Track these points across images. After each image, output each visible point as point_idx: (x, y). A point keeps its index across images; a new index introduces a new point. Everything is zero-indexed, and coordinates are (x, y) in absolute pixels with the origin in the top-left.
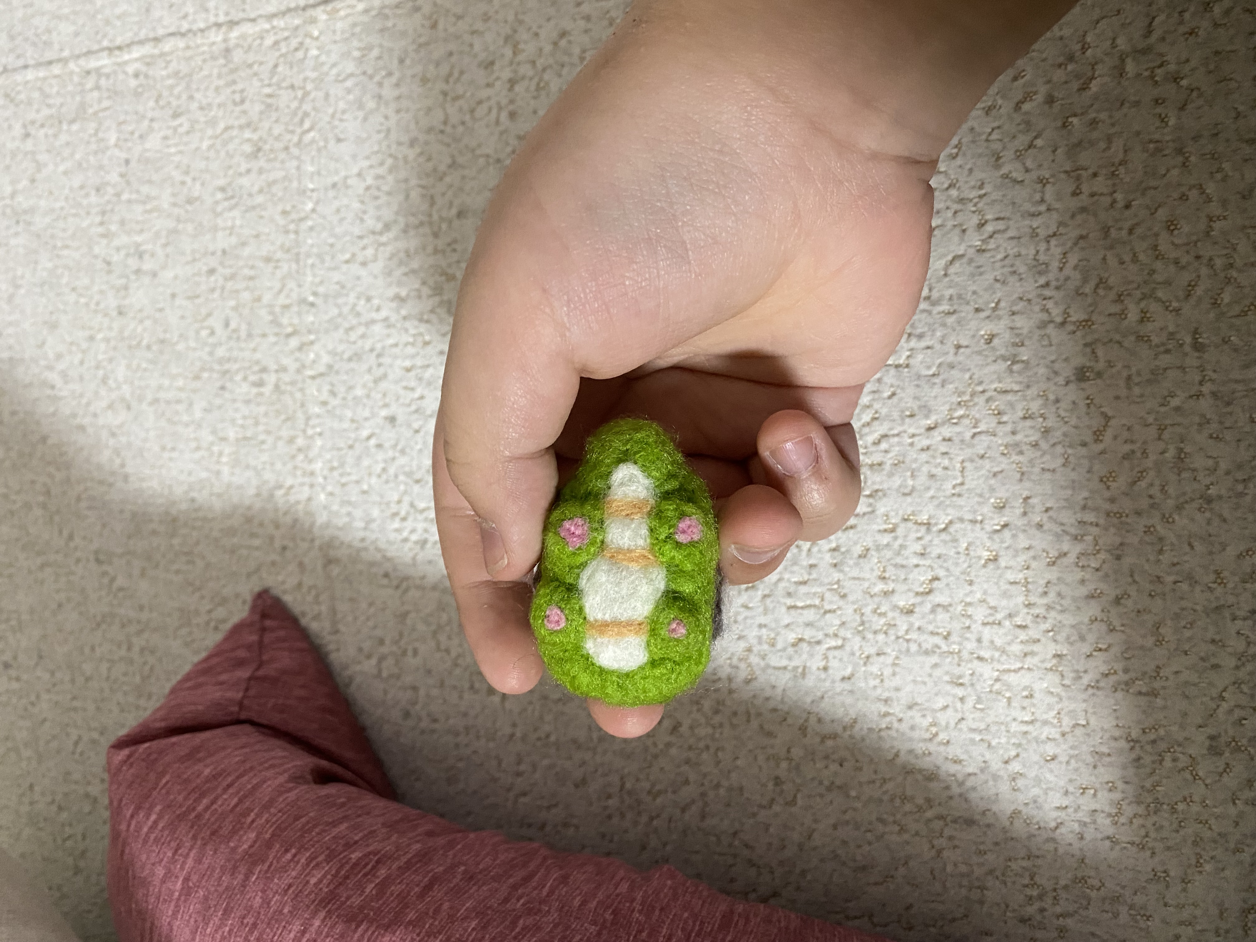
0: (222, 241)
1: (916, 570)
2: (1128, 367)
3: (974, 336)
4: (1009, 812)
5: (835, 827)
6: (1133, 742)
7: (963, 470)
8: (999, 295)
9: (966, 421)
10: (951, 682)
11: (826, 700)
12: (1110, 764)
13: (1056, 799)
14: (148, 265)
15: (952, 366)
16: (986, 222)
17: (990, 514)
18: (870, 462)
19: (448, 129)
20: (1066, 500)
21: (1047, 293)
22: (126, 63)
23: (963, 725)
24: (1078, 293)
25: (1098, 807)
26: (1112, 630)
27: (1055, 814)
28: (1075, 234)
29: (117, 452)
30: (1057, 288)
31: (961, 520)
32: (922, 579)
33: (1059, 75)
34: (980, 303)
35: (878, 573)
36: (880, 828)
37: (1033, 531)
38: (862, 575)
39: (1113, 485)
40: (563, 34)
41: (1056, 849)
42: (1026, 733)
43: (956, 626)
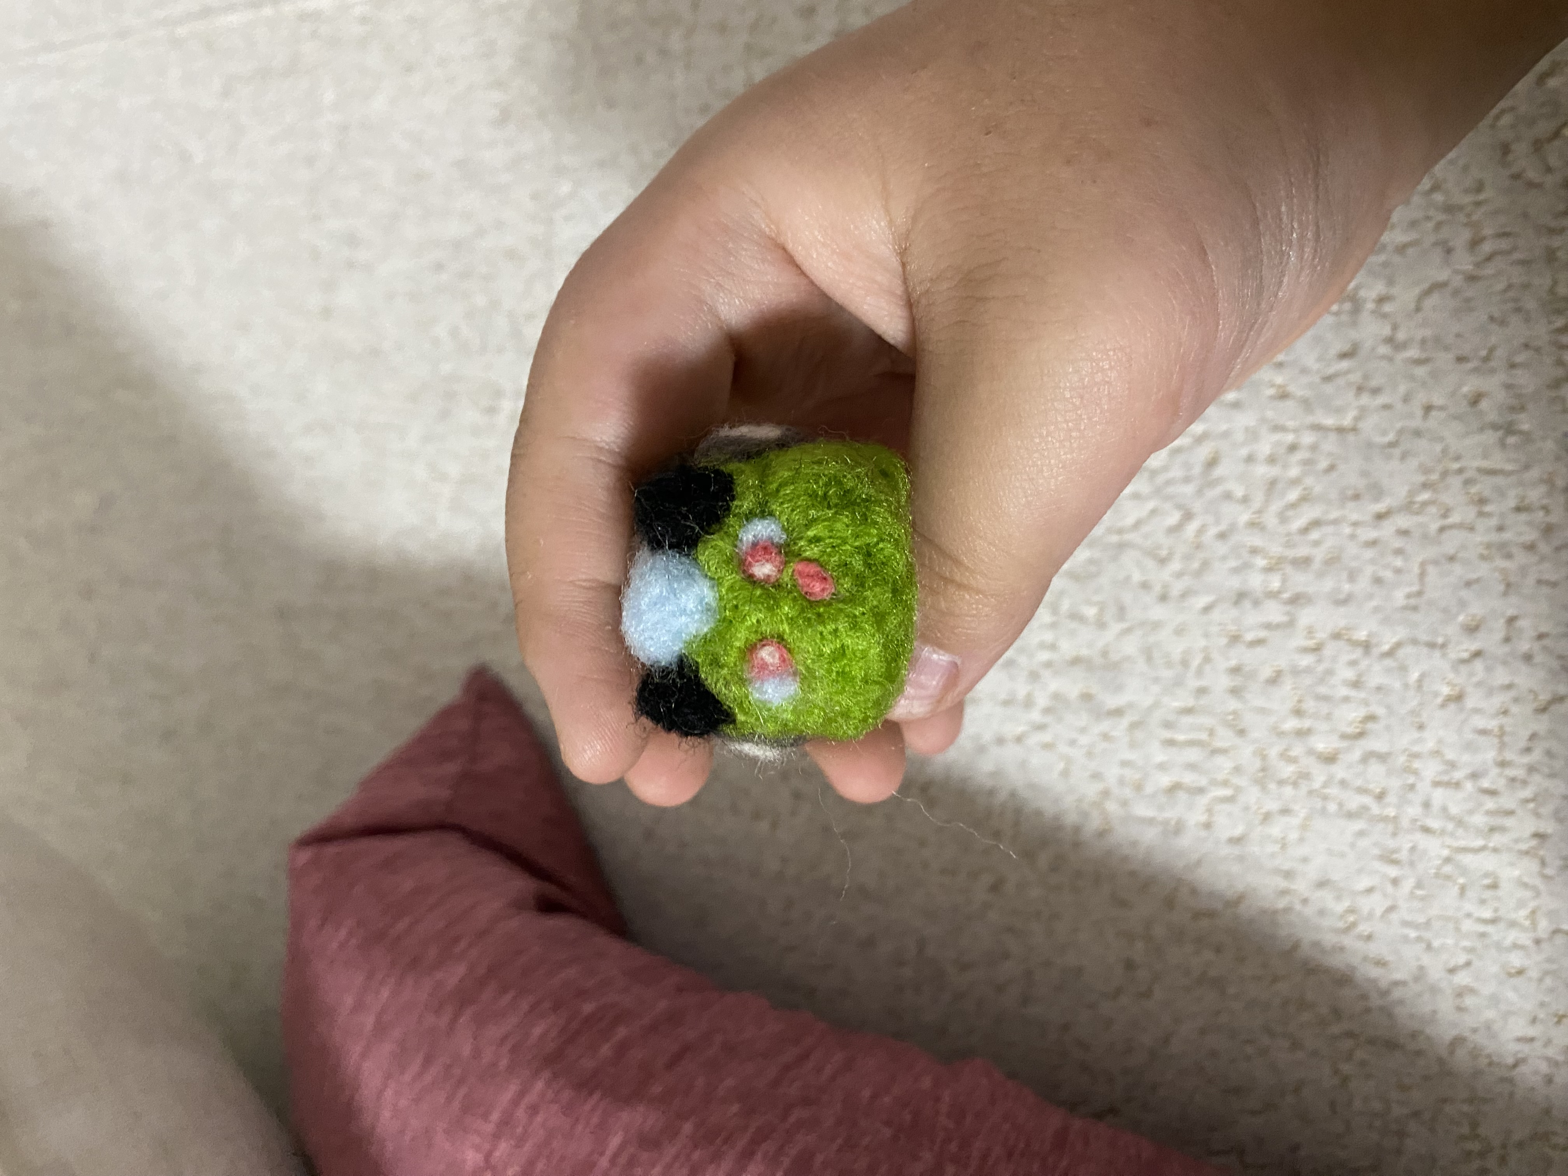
1: (1345, 705)
3: (1451, 395)
4: (1448, 1038)
5: (1203, 1032)
7: (1422, 575)
8: (1493, 340)
9: (1433, 510)
10: (1382, 858)
11: (1205, 866)
13: (1518, 1027)
14: (362, 256)
15: (1417, 433)
16: (1483, 238)
17: (1456, 637)
18: (1292, 556)
23: (1394, 917)
27: (1513, 1047)
31: (1414, 642)
32: (1353, 716)
34: (1465, 349)
35: (1291, 704)
36: (1266, 1040)
37: (1520, 664)
38: (1267, 707)
41: (1512, 1093)
42: (1483, 935)
43: (1395, 784)
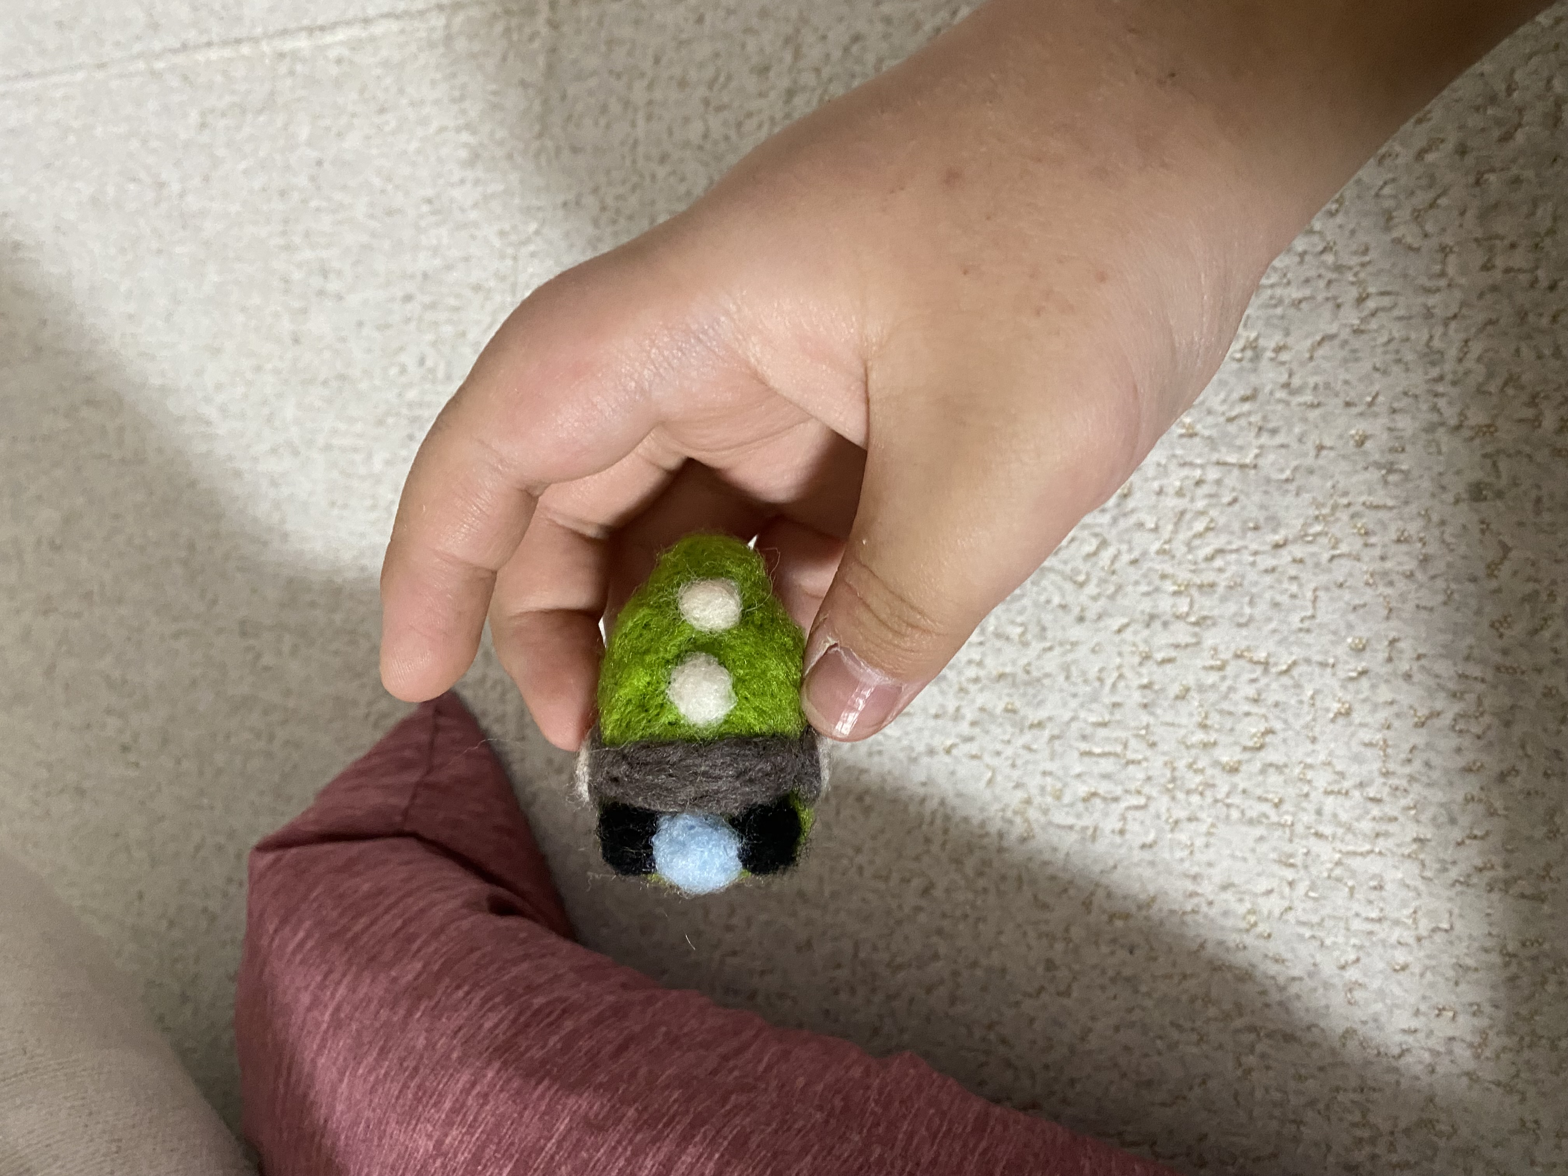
0: (424, 262)
1: (1247, 720)
2: (1538, 487)
3: (1341, 437)
4: (1340, 1031)
5: (1117, 1029)
6: (1509, 957)
7: (1315, 600)
8: (1377, 387)
9: (1324, 540)
10: (1280, 862)
11: (1120, 869)
12: (1478, 982)
13: (1403, 1020)
14: (333, 286)
15: (1310, 471)
16: (1368, 296)
17: (1345, 657)
18: (1199, 582)
19: (708, 146)
20: (1445, 646)
21: (1441, 388)
22: (328, 46)
23: (1290, 917)
24: (1480, 391)
25: (1457, 1034)
26: (1492, 813)
27: (1399, 1038)
28: (1481, 317)
29: (277, 505)
30: (1454, 383)
31: (1308, 661)
32: (1253, 730)
33: (1474, 121)
34: (1352, 395)
35: (1198, 719)
36: (1175, 1035)
37: (1400, 682)
38: (1176, 721)
39: (1507, 632)
40: (856, 38)
41: (1398, 1083)
42: (1371, 933)
43: (1291, 792)
